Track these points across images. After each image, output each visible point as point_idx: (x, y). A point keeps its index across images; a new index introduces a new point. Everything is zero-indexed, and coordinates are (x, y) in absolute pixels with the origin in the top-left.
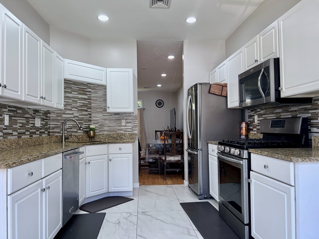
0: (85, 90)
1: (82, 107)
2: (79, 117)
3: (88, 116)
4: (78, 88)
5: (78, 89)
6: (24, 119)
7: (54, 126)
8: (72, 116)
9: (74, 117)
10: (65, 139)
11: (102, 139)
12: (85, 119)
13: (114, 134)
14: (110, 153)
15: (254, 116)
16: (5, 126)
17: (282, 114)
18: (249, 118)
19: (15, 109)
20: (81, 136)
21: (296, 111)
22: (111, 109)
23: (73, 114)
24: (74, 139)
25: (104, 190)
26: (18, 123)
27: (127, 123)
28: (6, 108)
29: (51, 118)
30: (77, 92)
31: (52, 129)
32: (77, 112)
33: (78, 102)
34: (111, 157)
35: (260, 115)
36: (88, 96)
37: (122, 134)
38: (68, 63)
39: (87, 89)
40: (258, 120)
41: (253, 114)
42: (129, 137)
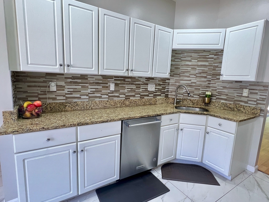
0: (207, 57)
1: (201, 74)
2: (197, 83)
3: (207, 83)
4: (198, 55)
5: (199, 56)
6: (134, 85)
7: (172, 90)
8: (190, 82)
9: (192, 83)
10: (177, 102)
11: (217, 106)
12: (203, 85)
13: (231, 104)
14: (208, 125)
19: (123, 79)
20: (196, 101)
23: (190, 80)
24: (189, 102)
25: (197, 159)
26: (126, 88)
27: (251, 93)
28: (113, 78)
29: (170, 83)
30: (197, 59)
31: (170, 92)
32: (195, 79)
33: (197, 69)
36: (209, 63)
37: (241, 105)
38: (178, 33)
39: (209, 55)
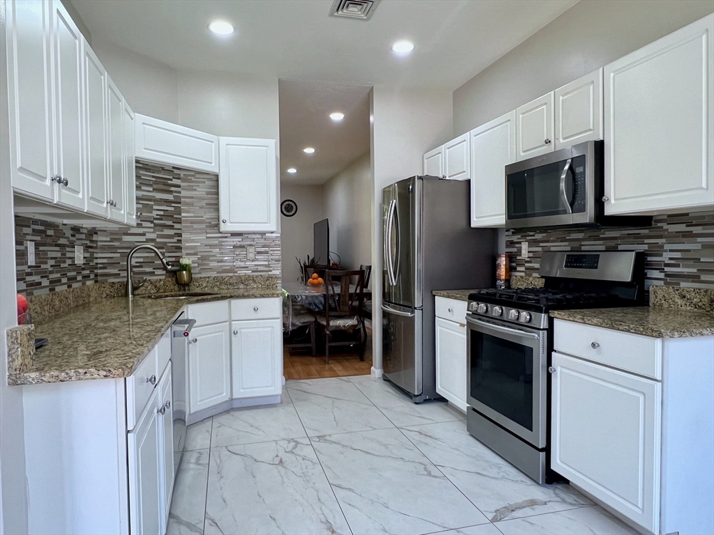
0: (169, 182)
1: (162, 220)
2: (158, 240)
3: (175, 240)
4: (153, 177)
5: (154, 179)
6: (58, 249)
7: (105, 261)
8: (143, 239)
9: (148, 241)
10: (134, 289)
11: (206, 287)
12: (168, 245)
13: (231, 277)
14: (233, 318)
15: (520, 243)
16: (29, 267)
17: (583, 243)
18: (507, 246)
19: (42, 228)
20: (162, 283)
21: (615, 238)
22: (229, 224)
23: (144, 234)
24: (149, 288)
25: (224, 394)
26: (48, 258)
27: (259, 253)
28: (29, 227)
29: (99, 243)
30: (151, 185)
31: (101, 268)
32: (152, 230)
33: (155, 207)
34: (235, 326)
35: (533, 243)
36: (174, 196)
37: (249, 276)
38: (143, 123)
39: (171, 180)
40: (529, 252)
41: (518, 239)
42: (262, 283)
